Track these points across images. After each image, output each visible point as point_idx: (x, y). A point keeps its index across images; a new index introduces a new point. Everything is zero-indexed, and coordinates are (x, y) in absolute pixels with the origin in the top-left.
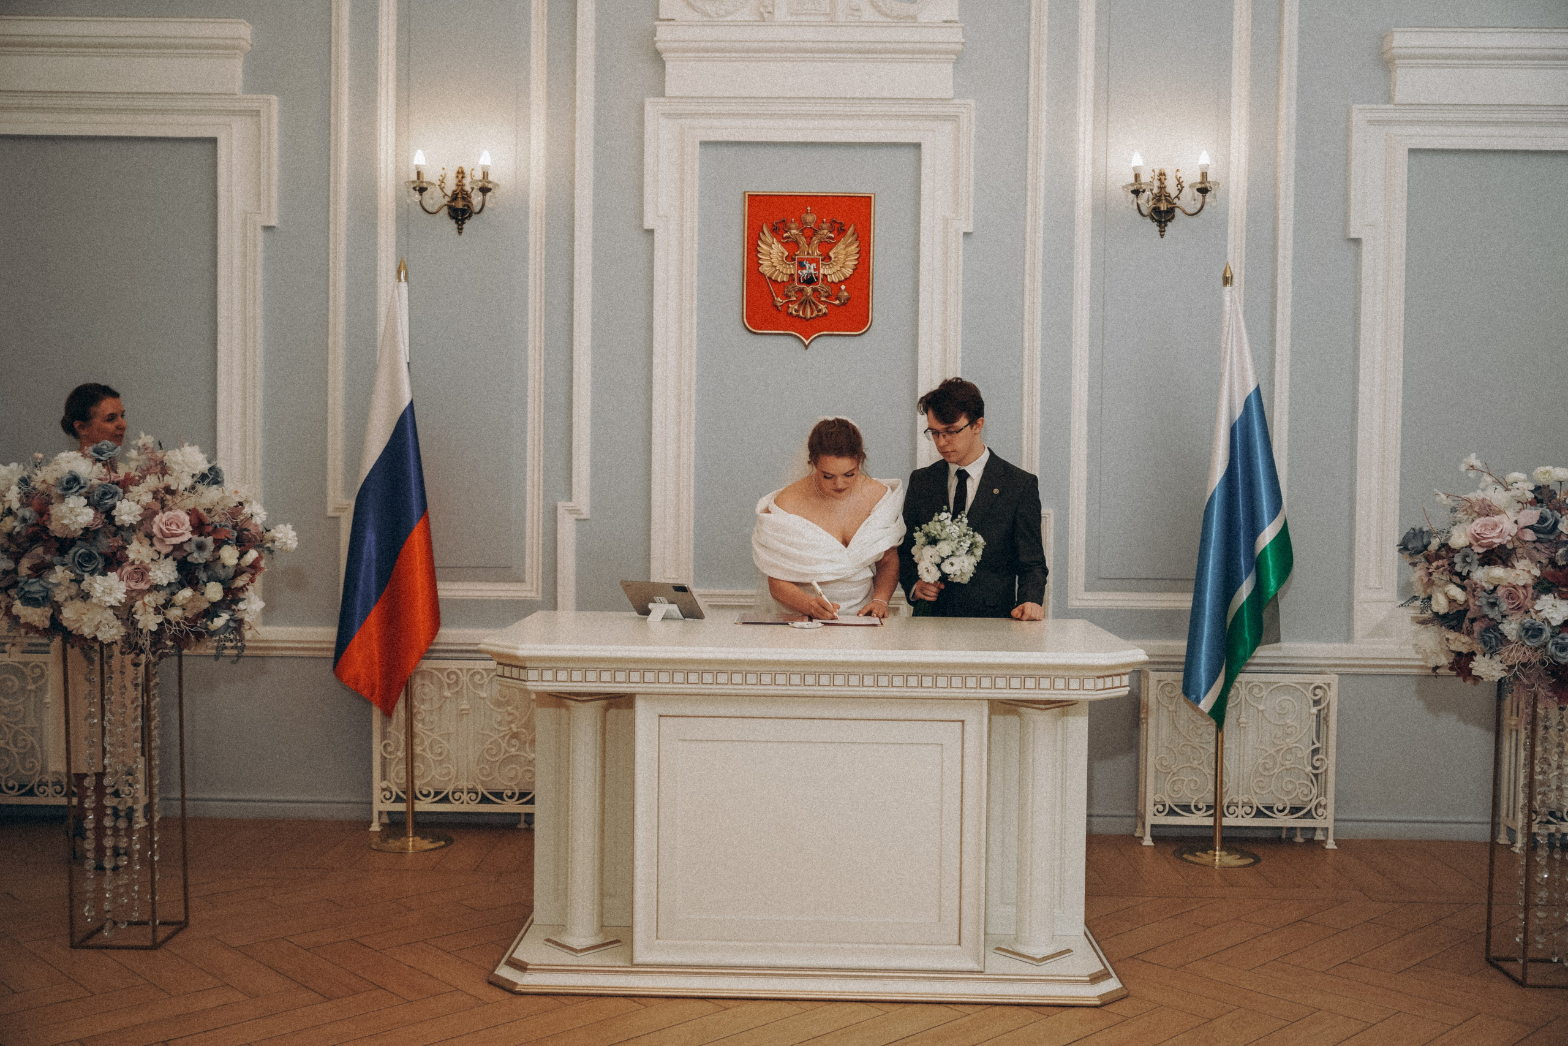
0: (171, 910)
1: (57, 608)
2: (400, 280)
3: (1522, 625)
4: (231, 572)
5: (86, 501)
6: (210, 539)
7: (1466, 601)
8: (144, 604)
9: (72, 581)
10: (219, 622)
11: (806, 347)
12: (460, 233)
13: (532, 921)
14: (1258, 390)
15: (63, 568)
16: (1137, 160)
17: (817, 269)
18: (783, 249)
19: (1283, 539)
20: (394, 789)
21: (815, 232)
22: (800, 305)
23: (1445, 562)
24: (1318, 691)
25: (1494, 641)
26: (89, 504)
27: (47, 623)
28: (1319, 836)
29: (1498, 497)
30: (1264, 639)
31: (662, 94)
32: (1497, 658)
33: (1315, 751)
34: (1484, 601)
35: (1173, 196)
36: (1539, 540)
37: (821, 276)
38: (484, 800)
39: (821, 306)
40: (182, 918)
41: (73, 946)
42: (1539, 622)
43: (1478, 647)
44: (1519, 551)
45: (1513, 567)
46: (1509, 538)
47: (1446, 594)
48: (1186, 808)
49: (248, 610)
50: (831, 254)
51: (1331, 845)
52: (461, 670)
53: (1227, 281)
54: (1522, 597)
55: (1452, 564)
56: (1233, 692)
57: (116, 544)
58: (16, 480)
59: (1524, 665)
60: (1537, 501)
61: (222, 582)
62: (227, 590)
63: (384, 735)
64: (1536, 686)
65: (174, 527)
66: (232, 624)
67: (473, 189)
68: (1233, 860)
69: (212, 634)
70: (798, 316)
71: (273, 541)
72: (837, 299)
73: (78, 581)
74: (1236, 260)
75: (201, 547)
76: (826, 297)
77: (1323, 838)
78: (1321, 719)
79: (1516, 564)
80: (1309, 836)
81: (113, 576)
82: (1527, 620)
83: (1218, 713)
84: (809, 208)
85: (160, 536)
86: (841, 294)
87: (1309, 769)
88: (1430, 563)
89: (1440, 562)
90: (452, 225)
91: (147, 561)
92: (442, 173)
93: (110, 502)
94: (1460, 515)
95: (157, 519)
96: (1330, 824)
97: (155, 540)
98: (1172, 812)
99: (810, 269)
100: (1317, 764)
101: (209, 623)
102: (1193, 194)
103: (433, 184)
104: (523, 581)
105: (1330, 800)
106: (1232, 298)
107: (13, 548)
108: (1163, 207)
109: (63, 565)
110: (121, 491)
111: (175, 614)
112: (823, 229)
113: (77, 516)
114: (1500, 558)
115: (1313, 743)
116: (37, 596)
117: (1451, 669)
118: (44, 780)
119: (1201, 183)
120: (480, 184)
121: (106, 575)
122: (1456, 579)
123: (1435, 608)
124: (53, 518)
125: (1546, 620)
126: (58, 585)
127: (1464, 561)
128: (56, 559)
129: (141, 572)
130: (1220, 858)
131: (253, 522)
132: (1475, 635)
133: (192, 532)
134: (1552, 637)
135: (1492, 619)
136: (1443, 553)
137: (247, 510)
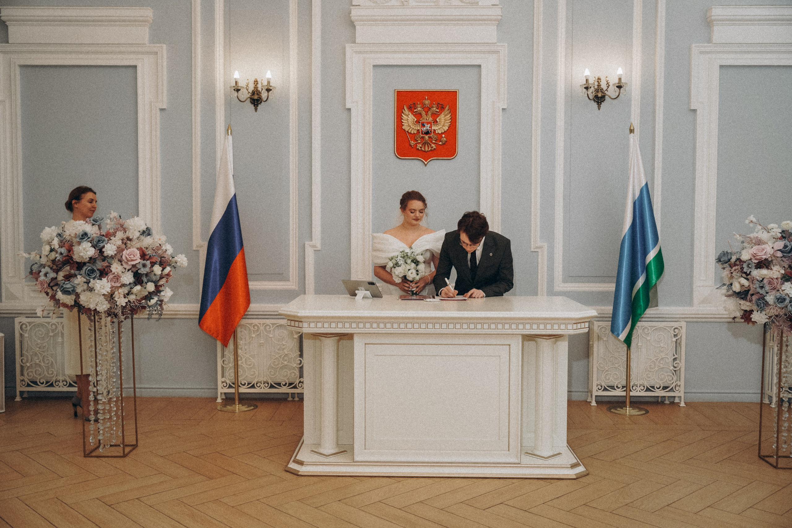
0: (130, 439)
1: (78, 295)
2: (228, 135)
3: (776, 297)
4: (158, 278)
5: (90, 245)
6: (149, 262)
7: (749, 286)
8: (119, 293)
9: (84, 282)
10: (153, 302)
11: (426, 165)
12: (256, 111)
13: (303, 442)
14: (647, 185)
15: (80, 276)
16: (587, 73)
17: (431, 127)
18: (414, 117)
19: (659, 257)
20: (228, 382)
21: (429, 109)
22: (422, 145)
23: (739, 267)
24: (676, 330)
25: (762, 304)
26: (92, 246)
27: (73, 303)
28: (677, 400)
29: (764, 236)
30: (650, 305)
31: (354, 42)
32: (764, 313)
33: (675, 359)
34: (758, 285)
35: (604, 90)
36: (784, 256)
37: (433, 131)
38: (272, 387)
39: (433, 145)
40: (134, 443)
41: (85, 457)
42: (783, 295)
43: (755, 308)
44: (774, 261)
45: (771, 269)
46: (770, 255)
47: (739, 283)
48: (612, 387)
49: (166, 296)
50: (438, 120)
51: (682, 404)
52: (260, 324)
53: (632, 131)
54: (776, 284)
55: (742, 268)
56: (635, 331)
57: (105, 265)
58: (55, 234)
59: (777, 316)
60: (783, 238)
61: (154, 282)
62: (156, 286)
63: (223, 356)
64: (783, 326)
65: (132, 256)
66: (159, 303)
67: (262, 89)
68: (635, 412)
69: (149, 307)
70: (422, 150)
71: (176, 263)
72: (440, 142)
73: (88, 283)
74: (635, 121)
75: (144, 266)
76: (435, 141)
77: (678, 401)
78: (678, 344)
79: (772, 268)
80: (672, 400)
81: (104, 280)
82: (778, 295)
83: (628, 341)
84: (426, 97)
85: (126, 261)
86: (442, 139)
87: (672, 368)
88: (732, 268)
89: (736, 267)
90: (252, 107)
91: (120, 273)
92: (247, 82)
93: (102, 245)
94: (745, 244)
95: (124, 252)
96: (682, 395)
97: (123, 263)
98: (605, 389)
99: (427, 127)
100: (675, 365)
101: (148, 302)
102: (615, 89)
103: (243, 87)
104: (289, 280)
105: (682, 383)
106: (634, 139)
107: (55, 267)
108: (600, 95)
109: (80, 275)
110: (106, 239)
111: (132, 298)
112: (433, 107)
113: (86, 252)
114: (765, 265)
115: (674, 355)
116: (69, 290)
117: (742, 318)
118: (58, 379)
119: (618, 83)
120: (266, 87)
121: (101, 280)
122: (744, 275)
123: (734, 289)
124: (75, 253)
125: (787, 294)
126: (78, 284)
127: (748, 266)
128: (77, 272)
129: (117, 278)
130: (629, 411)
131: (167, 253)
132: (753, 302)
133: (141, 259)
134: (790, 302)
135: (762, 294)
136: (738, 263)
137: (164, 248)
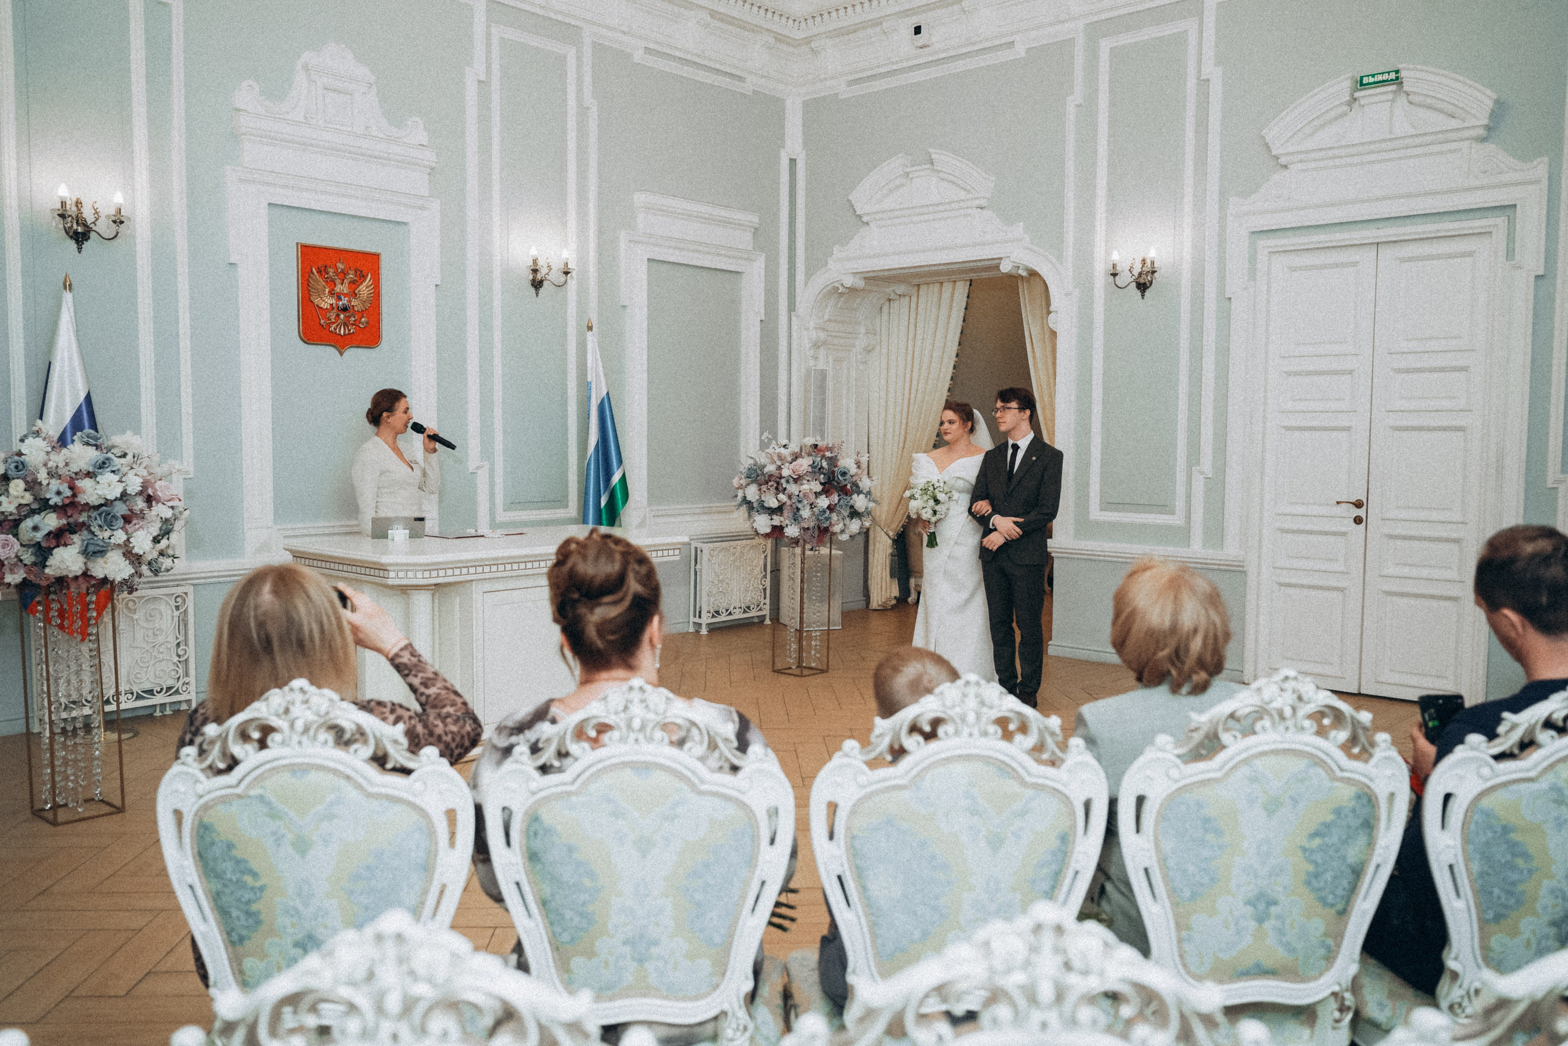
11: (342, 355)
12: (80, 252)
14: (608, 394)
16: (536, 252)
17: (350, 301)
18: (325, 286)
19: (623, 479)
21: (345, 276)
22: (337, 326)
23: (775, 482)
25: (797, 518)
31: (239, 164)
32: (798, 526)
34: (794, 500)
35: (544, 274)
37: (351, 307)
38: (139, 697)
39: (351, 327)
41: (51, 826)
45: (810, 484)
50: (357, 292)
53: (590, 328)
54: (811, 497)
55: (779, 484)
67: (97, 218)
70: (336, 333)
72: (360, 323)
76: (354, 321)
86: (362, 319)
88: (760, 484)
89: (772, 483)
90: (72, 244)
99: (344, 301)
102: (558, 275)
108: (538, 279)
112: (350, 274)
119: (564, 268)
120: (110, 217)
122: (780, 491)
127: (787, 482)
135: (798, 508)
136: (773, 479)
